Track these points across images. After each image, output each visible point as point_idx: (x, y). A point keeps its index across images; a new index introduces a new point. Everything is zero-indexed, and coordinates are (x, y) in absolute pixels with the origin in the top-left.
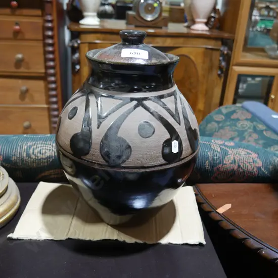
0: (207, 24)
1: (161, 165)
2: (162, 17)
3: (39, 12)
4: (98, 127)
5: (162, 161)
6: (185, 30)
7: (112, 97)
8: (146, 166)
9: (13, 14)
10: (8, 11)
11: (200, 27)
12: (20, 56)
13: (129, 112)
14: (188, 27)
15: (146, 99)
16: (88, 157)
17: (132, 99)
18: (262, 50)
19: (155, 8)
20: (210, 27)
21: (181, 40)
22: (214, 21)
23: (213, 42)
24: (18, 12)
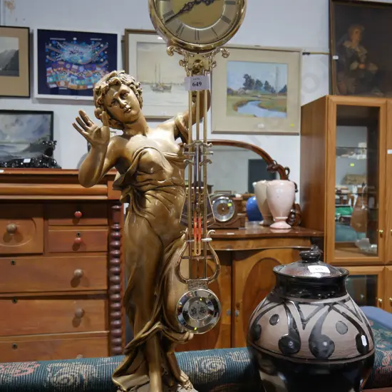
0: (287, 221)
1: (357, 357)
2: (238, 217)
3: (105, 221)
4: (304, 328)
5: (357, 353)
6: (264, 230)
7: (309, 304)
8: (347, 357)
9: (75, 225)
10: (70, 221)
11: (281, 226)
12: (79, 271)
13: (326, 314)
14: (267, 226)
15: (335, 303)
16: (299, 355)
17: (325, 304)
18: (353, 245)
19: (228, 208)
20: (291, 224)
21: (264, 242)
22: (295, 217)
23: (301, 241)
24: (81, 222)
